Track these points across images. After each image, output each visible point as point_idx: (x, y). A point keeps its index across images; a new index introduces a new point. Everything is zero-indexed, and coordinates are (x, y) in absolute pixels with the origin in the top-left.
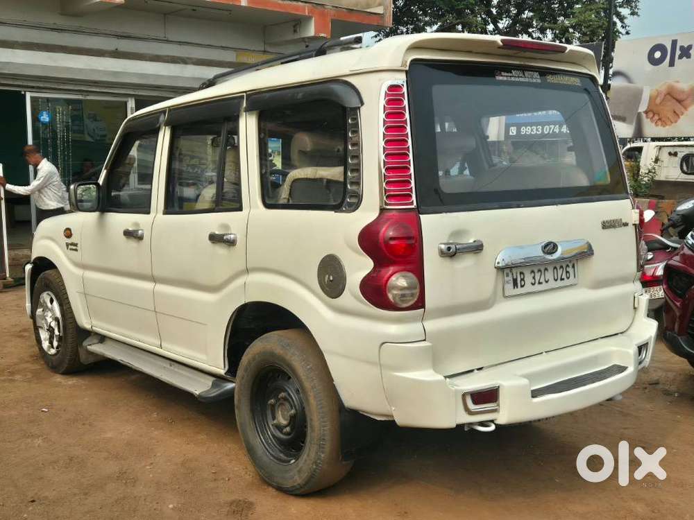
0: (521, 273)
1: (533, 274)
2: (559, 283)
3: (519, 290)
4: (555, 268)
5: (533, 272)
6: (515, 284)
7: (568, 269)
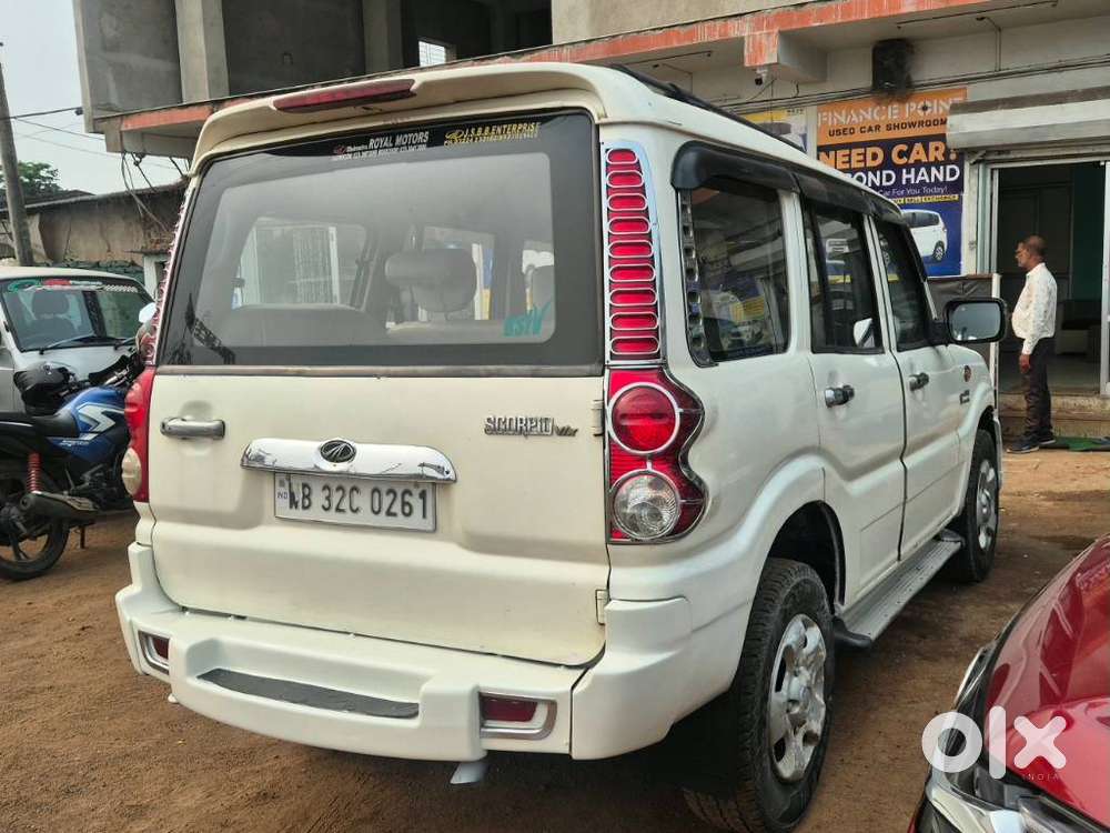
0: (305, 486)
1: (327, 492)
2: (382, 520)
3: (298, 513)
4: (375, 490)
5: (326, 487)
6: (293, 503)
7: (407, 498)
